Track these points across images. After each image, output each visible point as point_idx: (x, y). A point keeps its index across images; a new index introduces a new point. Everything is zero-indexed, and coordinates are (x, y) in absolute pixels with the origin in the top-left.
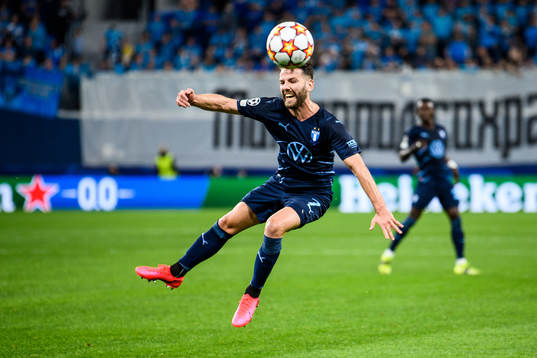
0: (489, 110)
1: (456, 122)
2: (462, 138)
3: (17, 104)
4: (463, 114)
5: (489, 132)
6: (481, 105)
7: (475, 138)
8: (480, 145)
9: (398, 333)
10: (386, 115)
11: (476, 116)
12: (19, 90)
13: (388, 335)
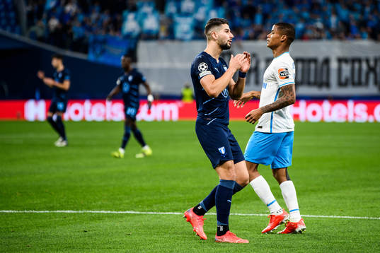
0: (372, 63)
1: (353, 70)
2: (356, 79)
3: (102, 59)
4: (357, 65)
5: (372, 76)
6: (368, 61)
7: (363, 79)
8: (367, 83)
9: (319, 190)
10: (313, 66)
11: (364, 66)
12: (103, 52)
13: (312, 191)
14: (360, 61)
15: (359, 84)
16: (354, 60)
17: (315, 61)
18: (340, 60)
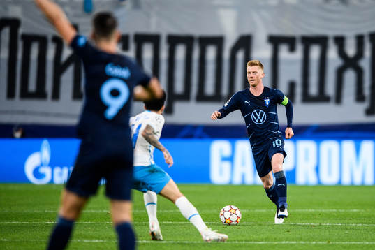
0: (351, 51)
6: (340, 41)
14: (322, 41)
15: (322, 98)
16: (308, 41)
17: (218, 41)
18: (275, 41)
